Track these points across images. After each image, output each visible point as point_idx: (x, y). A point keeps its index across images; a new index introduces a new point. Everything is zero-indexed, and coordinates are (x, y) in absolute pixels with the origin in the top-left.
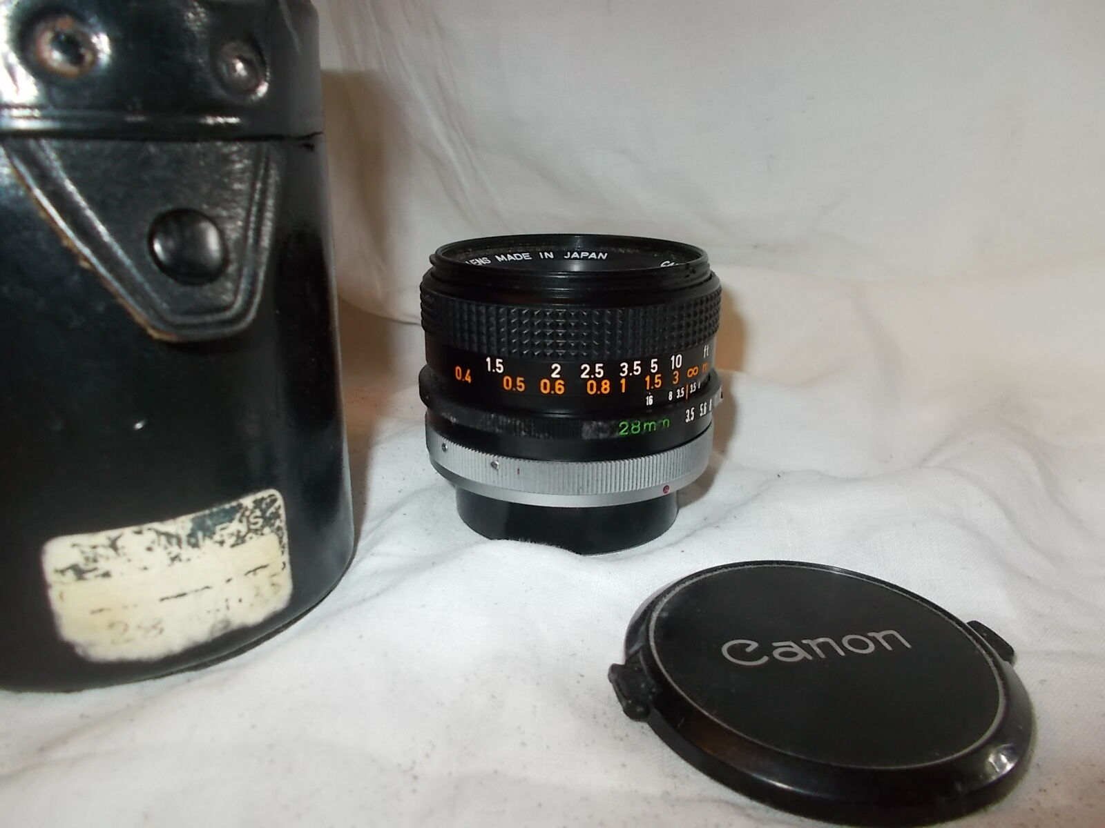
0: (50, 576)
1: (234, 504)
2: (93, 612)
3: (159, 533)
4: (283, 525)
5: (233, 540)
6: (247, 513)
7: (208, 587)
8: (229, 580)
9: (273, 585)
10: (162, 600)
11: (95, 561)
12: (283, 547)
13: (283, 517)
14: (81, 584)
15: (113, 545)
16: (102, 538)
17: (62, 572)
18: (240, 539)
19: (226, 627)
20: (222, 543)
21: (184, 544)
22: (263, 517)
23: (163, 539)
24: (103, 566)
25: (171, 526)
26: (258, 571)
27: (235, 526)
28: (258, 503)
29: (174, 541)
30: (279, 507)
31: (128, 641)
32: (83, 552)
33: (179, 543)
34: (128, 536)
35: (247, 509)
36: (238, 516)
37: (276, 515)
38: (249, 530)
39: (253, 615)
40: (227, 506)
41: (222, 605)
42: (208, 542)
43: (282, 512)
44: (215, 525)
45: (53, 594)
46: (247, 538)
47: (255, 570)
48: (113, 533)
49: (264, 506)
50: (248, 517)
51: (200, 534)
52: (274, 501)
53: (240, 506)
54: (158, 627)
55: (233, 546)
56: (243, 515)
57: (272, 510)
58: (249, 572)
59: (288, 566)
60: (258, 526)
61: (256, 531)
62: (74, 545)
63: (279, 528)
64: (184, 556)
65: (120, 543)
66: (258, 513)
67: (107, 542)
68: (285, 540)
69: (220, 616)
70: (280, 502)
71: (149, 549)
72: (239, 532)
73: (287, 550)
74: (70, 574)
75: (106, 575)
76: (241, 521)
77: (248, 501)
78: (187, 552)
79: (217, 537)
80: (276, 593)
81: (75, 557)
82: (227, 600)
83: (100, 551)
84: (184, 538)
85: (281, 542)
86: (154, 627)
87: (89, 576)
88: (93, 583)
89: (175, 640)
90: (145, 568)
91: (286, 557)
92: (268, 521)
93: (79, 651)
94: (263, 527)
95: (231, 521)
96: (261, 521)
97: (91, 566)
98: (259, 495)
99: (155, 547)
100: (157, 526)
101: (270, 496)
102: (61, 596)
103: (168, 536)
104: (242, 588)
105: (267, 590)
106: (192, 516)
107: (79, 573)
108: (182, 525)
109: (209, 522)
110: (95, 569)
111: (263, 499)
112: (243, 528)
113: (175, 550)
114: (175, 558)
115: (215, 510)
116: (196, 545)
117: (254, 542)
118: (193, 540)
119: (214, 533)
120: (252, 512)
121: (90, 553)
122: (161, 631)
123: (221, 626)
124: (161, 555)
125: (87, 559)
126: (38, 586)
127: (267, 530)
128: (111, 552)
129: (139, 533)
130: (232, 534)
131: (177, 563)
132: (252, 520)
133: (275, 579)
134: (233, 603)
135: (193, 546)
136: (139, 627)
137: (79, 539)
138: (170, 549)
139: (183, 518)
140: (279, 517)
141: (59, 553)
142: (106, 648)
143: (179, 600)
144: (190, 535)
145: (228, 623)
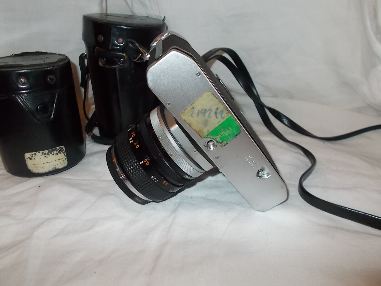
0: (26, 159)
1: (55, 148)
2: (33, 165)
3: (42, 152)
4: (65, 152)
5: (55, 154)
6: (58, 150)
7: (51, 162)
8: (55, 161)
10: (44, 163)
11: (33, 157)
12: (65, 156)
13: (65, 151)
14: (31, 160)
15: (35, 154)
16: (33, 153)
17: (28, 158)
18: (57, 154)
19: (55, 169)
20: (53, 155)
21: (47, 155)
23: (43, 154)
24: (34, 158)
25: (44, 152)
26: (60, 160)
27: (55, 152)
28: (59, 148)
30: (64, 149)
31: (39, 170)
33: (46, 155)
34: (37, 153)
35: (57, 149)
36: (56, 150)
37: (63, 150)
38: (58, 153)
39: (61, 167)
40: (54, 149)
42: (51, 154)
43: (65, 150)
45: (27, 162)
46: (58, 154)
47: (60, 159)
48: (35, 152)
49: (61, 149)
51: (49, 153)
52: (63, 148)
53: (56, 149)
55: (55, 155)
56: (57, 150)
58: (59, 160)
59: (66, 159)
60: (60, 152)
61: (60, 153)
62: (29, 154)
63: (64, 152)
65: (36, 154)
67: (34, 154)
68: (65, 154)
69: (54, 166)
70: (64, 148)
71: (41, 155)
72: (56, 153)
73: (66, 156)
74: (29, 159)
75: (34, 159)
76: (57, 151)
77: (58, 148)
78: (47, 156)
79: (52, 154)
80: (64, 163)
81: (29, 156)
82: (55, 164)
83: (33, 155)
84: (47, 154)
86: (43, 168)
87: (32, 159)
88: (32, 160)
89: (47, 170)
90: (41, 158)
92: (62, 151)
93: (31, 171)
94: (61, 152)
95: (55, 151)
96: (60, 151)
98: (60, 147)
99: (42, 155)
100: (42, 151)
101: (62, 147)
103: (44, 153)
104: (57, 162)
105: (62, 163)
106: (48, 150)
107: (30, 159)
108: (46, 152)
109: (51, 151)
110: (33, 158)
112: (57, 152)
113: (45, 155)
114: (45, 157)
115: (52, 149)
116: (49, 155)
117: (59, 155)
118: (48, 154)
119: (52, 153)
120: (59, 150)
121: (32, 155)
124: (43, 156)
125: (31, 156)
126: (25, 161)
127: (62, 153)
128: (35, 155)
129: (39, 152)
130: (55, 153)
131: (46, 157)
132: (59, 151)
133: (64, 161)
135: (48, 155)
136: (40, 168)
137: (30, 153)
138: (44, 155)
139: (46, 150)
140: (64, 150)
141: (27, 155)
142: (35, 171)
143: (47, 163)
144: (48, 153)
145: (56, 168)
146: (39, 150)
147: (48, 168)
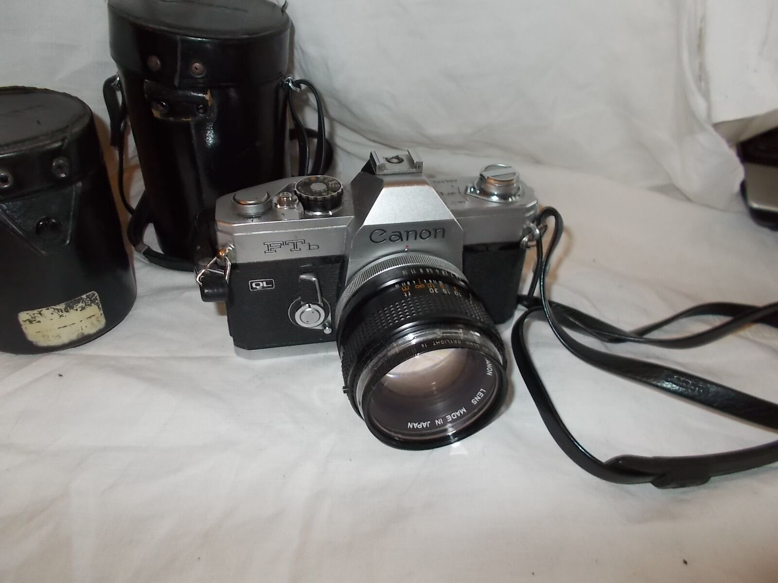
0: (22, 323)
1: (79, 298)
2: (37, 332)
3: (54, 309)
4: (99, 302)
5: (80, 309)
7: (74, 324)
8: (81, 321)
9: (98, 321)
10: (59, 328)
11: (35, 318)
13: (99, 299)
14: (31, 325)
15: (40, 313)
17: (25, 321)
18: (83, 308)
20: (77, 310)
21: (64, 312)
22: (91, 301)
23: (56, 310)
24: (38, 319)
25: (58, 307)
26: (92, 317)
27: (81, 304)
28: (87, 296)
29: (60, 311)
30: (96, 296)
31: (49, 340)
32: (30, 315)
33: (62, 312)
34: (44, 311)
35: (84, 299)
36: (81, 301)
38: (86, 305)
39: (92, 330)
40: (77, 299)
41: (80, 329)
42: (72, 310)
43: (98, 297)
44: (73, 305)
45: (23, 327)
46: (86, 308)
47: (90, 317)
48: (40, 310)
49: (90, 297)
50: (85, 301)
51: (69, 308)
52: (94, 295)
53: (82, 298)
54: (59, 336)
55: (81, 310)
56: (83, 301)
57: (94, 297)
58: (88, 318)
59: (103, 314)
61: (89, 305)
62: (27, 314)
63: (97, 303)
64: (64, 315)
65: (42, 312)
66: (88, 299)
67: (37, 312)
68: (100, 306)
69: (80, 331)
70: (96, 294)
71: (52, 314)
72: (82, 306)
73: (101, 310)
74: (28, 322)
75: (39, 322)
76: (82, 303)
77: (84, 296)
78: (65, 314)
79: (75, 308)
80: (100, 323)
81: (28, 317)
82: (81, 327)
83: (36, 315)
84: (63, 310)
85: (99, 307)
86: (58, 336)
87: (34, 322)
88: (35, 324)
89: (65, 339)
90: (52, 319)
91: (102, 312)
92: (93, 301)
93: (34, 343)
95: (79, 303)
96: (90, 302)
97: (34, 319)
98: (88, 294)
99: (54, 313)
100: (53, 307)
101: (93, 293)
102: (26, 328)
103: (58, 310)
104: (86, 323)
105: (95, 322)
106: (64, 303)
107: (31, 322)
108: (62, 306)
109: (71, 304)
111: (89, 295)
112: (84, 305)
113: (61, 313)
114: (60, 316)
115: (72, 300)
117: (88, 309)
118: (67, 310)
120: (86, 299)
121: (32, 315)
122: (60, 337)
123: (80, 335)
124: (56, 316)
125: (32, 317)
126: (19, 326)
127: (93, 304)
128: (40, 315)
129: (48, 309)
130: (80, 307)
131: (62, 317)
132: (86, 302)
133: (99, 319)
134: (84, 328)
135: (67, 312)
136: (53, 336)
137: (28, 312)
138: (59, 313)
139: (62, 304)
140: (97, 299)
141: (23, 316)
142: (42, 342)
143: (64, 328)
144: (65, 309)
145: (83, 334)
146: (47, 305)
147: (67, 336)
